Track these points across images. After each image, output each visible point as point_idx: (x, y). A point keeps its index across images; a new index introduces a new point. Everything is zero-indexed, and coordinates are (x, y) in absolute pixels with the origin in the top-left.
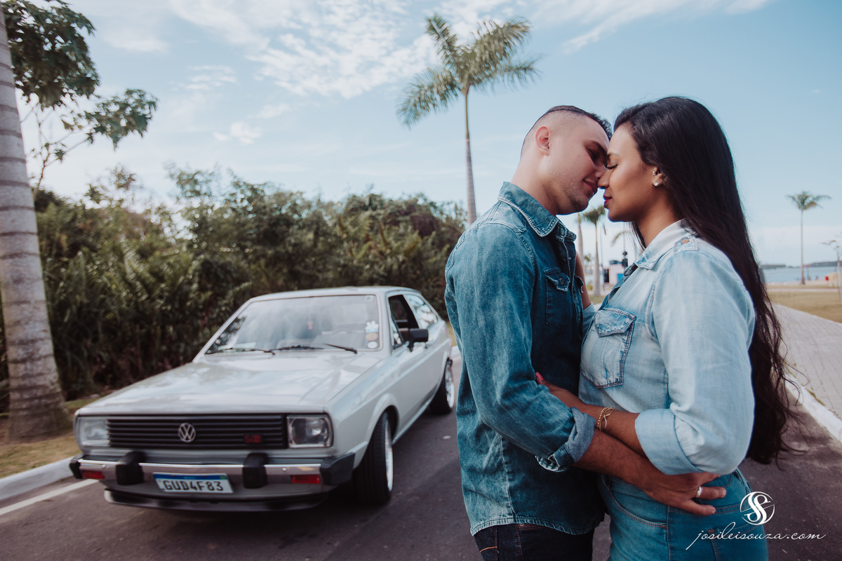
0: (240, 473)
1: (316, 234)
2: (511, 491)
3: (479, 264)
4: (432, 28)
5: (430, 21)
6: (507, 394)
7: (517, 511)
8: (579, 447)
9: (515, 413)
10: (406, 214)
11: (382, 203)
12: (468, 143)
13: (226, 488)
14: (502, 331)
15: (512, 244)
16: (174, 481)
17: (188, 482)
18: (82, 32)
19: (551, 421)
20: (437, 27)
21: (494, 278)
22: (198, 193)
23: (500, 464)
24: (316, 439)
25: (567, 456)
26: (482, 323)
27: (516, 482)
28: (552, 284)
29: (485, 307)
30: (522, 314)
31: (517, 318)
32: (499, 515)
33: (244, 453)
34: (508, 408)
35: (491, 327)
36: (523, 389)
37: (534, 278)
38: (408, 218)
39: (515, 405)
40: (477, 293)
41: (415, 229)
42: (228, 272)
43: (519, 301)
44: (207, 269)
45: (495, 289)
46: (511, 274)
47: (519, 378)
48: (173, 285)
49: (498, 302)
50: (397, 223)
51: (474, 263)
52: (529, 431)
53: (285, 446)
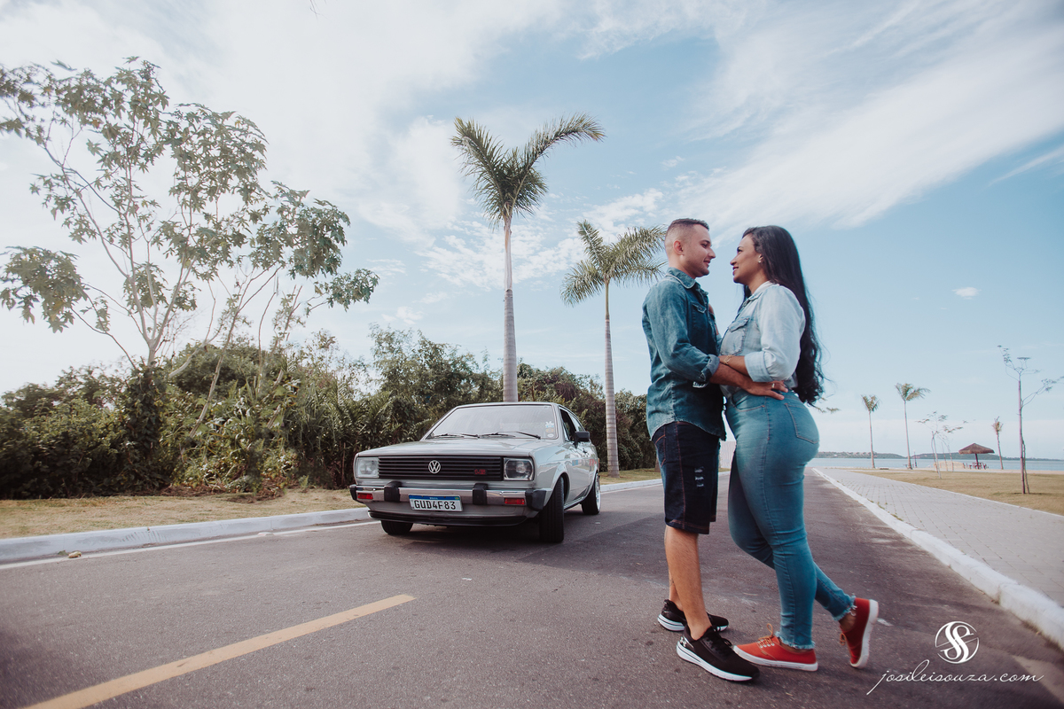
0: (471, 495)
1: (482, 387)
2: (674, 407)
3: (659, 297)
4: (582, 233)
5: (581, 225)
6: (676, 348)
7: (676, 415)
8: (713, 366)
9: (681, 356)
10: (551, 382)
11: (530, 372)
12: (608, 323)
13: (458, 507)
14: (672, 323)
15: (674, 288)
16: (422, 500)
17: (432, 501)
18: (341, 223)
19: (698, 357)
20: (586, 231)
21: (666, 302)
22: (391, 350)
23: (670, 394)
24: (523, 475)
25: (708, 370)
26: (662, 321)
27: (678, 402)
28: (695, 308)
29: (663, 314)
30: (682, 317)
31: (679, 318)
32: (667, 419)
33: (472, 483)
34: (678, 354)
35: (666, 323)
36: (684, 346)
37: (686, 302)
38: (553, 385)
39: (681, 353)
40: (659, 309)
41: (558, 394)
42: (412, 412)
43: (680, 312)
44: (397, 406)
45: (667, 306)
46: (674, 300)
47: (682, 342)
48: (374, 414)
49: (669, 311)
50: (544, 389)
51: (656, 297)
52: (689, 363)
53: (501, 479)
